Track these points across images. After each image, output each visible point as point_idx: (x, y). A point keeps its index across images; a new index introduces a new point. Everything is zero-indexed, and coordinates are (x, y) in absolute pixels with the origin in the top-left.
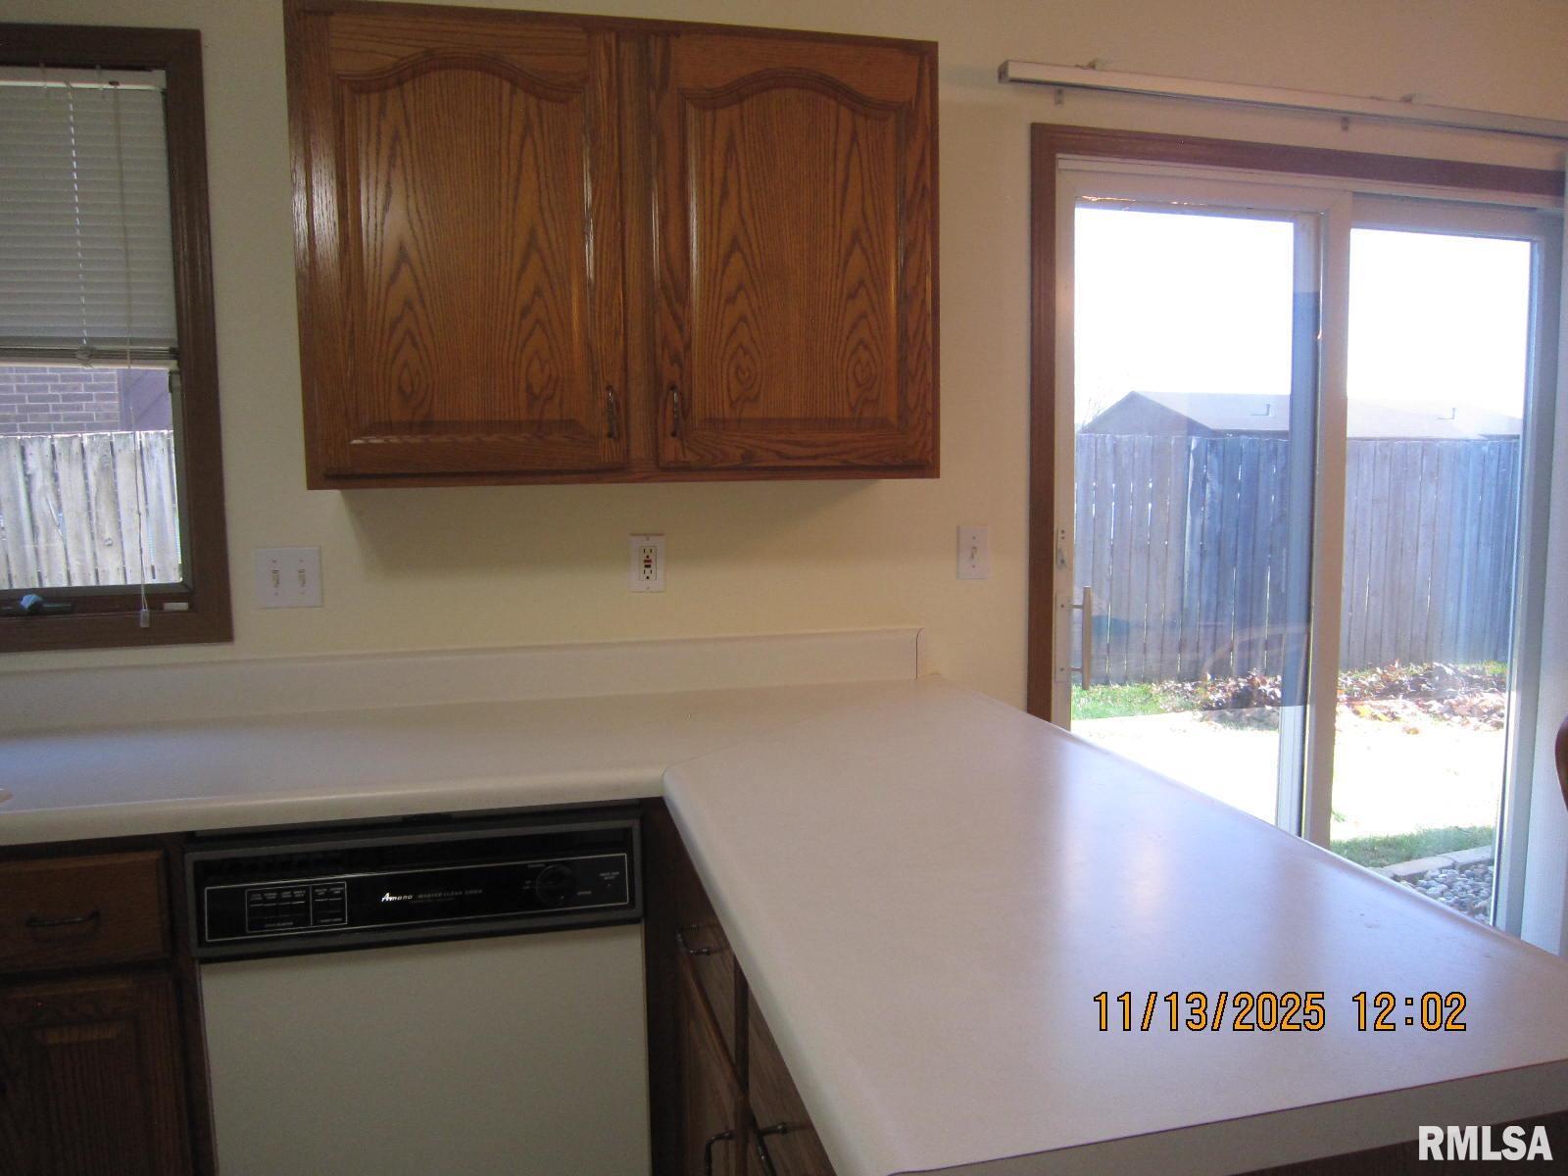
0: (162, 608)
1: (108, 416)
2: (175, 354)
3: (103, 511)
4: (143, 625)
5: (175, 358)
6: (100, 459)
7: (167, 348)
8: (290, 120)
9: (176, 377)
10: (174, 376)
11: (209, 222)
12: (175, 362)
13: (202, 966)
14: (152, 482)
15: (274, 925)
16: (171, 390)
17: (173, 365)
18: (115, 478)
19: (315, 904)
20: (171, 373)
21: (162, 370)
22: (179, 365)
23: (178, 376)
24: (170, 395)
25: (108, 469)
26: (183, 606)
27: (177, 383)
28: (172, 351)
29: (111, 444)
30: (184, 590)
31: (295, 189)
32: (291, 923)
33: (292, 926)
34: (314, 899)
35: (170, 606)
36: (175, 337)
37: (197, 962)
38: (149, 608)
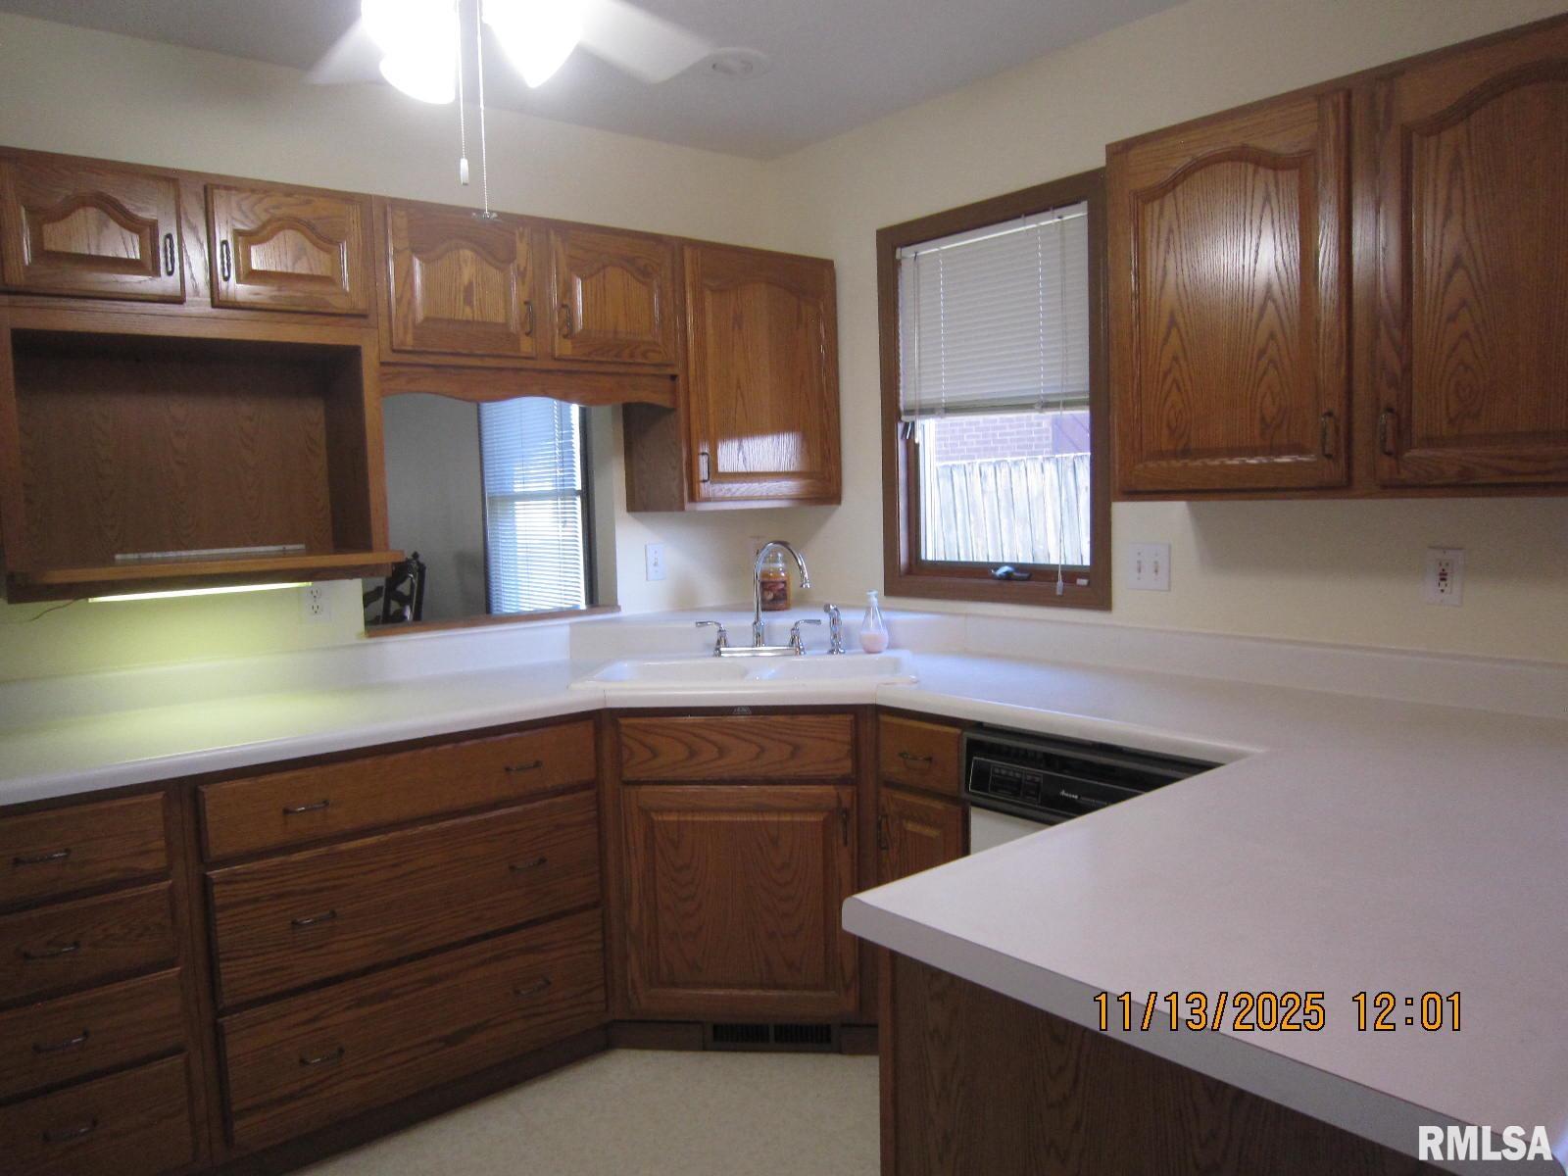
2: (1090, 401)
4: (1058, 593)
5: (1090, 404)
12: (1090, 407)
15: (1002, 791)
17: (1090, 409)
21: (1086, 412)
26: (1087, 582)
30: (1090, 571)
32: (1010, 793)
35: (1077, 581)
38: (1063, 581)
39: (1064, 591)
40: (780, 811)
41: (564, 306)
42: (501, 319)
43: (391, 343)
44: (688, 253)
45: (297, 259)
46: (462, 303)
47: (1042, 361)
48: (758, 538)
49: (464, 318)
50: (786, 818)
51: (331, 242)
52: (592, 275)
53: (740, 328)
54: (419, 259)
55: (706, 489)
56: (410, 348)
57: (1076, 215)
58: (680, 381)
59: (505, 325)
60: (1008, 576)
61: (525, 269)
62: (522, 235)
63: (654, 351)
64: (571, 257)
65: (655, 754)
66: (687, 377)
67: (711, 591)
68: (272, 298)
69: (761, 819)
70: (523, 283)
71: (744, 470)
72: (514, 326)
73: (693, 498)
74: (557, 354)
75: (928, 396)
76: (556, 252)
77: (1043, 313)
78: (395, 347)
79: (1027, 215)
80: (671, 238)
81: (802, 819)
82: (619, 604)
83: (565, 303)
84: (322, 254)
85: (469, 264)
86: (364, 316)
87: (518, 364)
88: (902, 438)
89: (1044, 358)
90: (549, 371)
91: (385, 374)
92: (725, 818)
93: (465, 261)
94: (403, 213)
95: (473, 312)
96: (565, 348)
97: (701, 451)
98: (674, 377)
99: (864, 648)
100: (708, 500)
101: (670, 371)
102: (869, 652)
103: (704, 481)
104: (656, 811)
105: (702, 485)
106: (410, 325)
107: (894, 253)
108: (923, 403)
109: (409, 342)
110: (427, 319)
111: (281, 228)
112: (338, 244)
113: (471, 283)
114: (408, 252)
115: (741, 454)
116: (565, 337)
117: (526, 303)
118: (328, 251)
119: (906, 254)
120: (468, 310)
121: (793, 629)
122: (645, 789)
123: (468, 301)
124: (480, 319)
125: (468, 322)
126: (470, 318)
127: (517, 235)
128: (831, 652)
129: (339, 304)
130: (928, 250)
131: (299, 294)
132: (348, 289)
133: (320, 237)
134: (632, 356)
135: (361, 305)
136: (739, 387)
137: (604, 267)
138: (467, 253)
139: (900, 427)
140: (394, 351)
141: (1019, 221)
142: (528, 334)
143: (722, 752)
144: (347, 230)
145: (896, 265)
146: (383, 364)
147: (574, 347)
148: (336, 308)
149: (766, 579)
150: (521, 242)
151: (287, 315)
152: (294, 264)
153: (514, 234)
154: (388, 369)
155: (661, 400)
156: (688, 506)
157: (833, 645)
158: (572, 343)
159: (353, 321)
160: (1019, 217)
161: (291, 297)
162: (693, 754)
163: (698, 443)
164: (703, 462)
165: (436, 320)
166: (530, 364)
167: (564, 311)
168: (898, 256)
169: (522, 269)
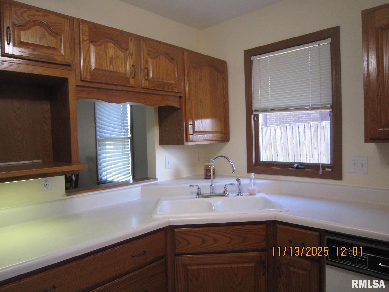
0: (325, 170)
1: (317, 118)
2: (331, 107)
3: (314, 140)
4: (320, 173)
5: (331, 108)
6: (315, 128)
7: (329, 106)
8: (363, 43)
9: (331, 113)
10: (331, 112)
11: (341, 73)
12: (331, 109)
13: (327, 265)
14: (326, 134)
15: (346, 261)
16: (330, 116)
17: (331, 110)
18: (317, 132)
19: (358, 259)
20: (330, 112)
21: (328, 111)
22: (332, 110)
23: (332, 112)
24: (330, 117)
25: (316, 131)
26: (330, 170)
27: (332, 114)
28: (331, 106)
29: (317, 125)
30: (331, 166)
31: (364, 61)
32: (351, 262)
33: (350, 263)
34: (358, 258)
35: (327, 169)
36: (331, 103)
37: (325, 264)
38: (322, 169)
39: (322, 172)
40: (237, 263)
41: (146, 68)
42: (123, 72)
43: (81, 77)
44: (185, 53)
45: (41, 38)
46: (109, 63)
47: (311, 94)
48: (199, 153)
49: (110, 70)
50: (240, 265)
51: (57, 34)
52: (155, 58)
53: (201, 81)
54: (93, 45)
55: (191, 137)
56: (89, 80)
57: (326, 43)
58: (183, 98)
59: (125, 74)
60: (297, 167)
61: (132, 52)
62: (131, 41)
63: (175, 87)
64: (148, 50)
65: (189, 243)
66: (185, 97)
67: (185, 172)
68: (29, 54)
69: (231, 266)
70: (132, 58)
71: (203, 131)
72: (128, 74)
73: (187, 140)
74: (143, 86)
75: (264, 105)
76: (143, 48)
77: (311, 77)
78: (82, 79)
79: (305, 44)
80: (180, 48)
81: (246, 266)
82: (157, 178)
83: (146, 67)
84: (53, 38)
85: (112, 48)
86: (69, 66)
87: (128, 89)
88: (253, 120)
89: (312, 92)
90: (139, 93)
91: (78, 90)
92: (217, 266)
93: (110, 47)
94: (86, 26)
95: (113, 68)
96: (146, 84)
97: (190, 124)
98: (180, 97)
99: (249, 193)
100: (192, 141)
101: (180, 95)
102: (251, 195)
103: (191, 134)
104: (188, 265)
105: (190, 135)
106: (89, 70)
107: (250, 58)
108: (262, 108)
109: (88, 77)
110: (95, 69)
111: (35, 25)
112: (59, 35)
113: (112, 56)
114: (88, 41)
115: (202, 125)
116: (146, 80)
117: (132, 66)
118: (55, 37)
119: (255, 59)
120: (111, 67)
121: (225, 187)
122: (184, 257)
123: (111, 63)
124: (116, 71)
125: (111, 71)
126: (112, 70)
127: (130, 39)
128: (238, 195)
129: (59, 59)
130: (263, 57)
131: (41, 54)
132: (63, 54)
133: (51, 31)
134: (168, 88)
135: (69, 61)
136: (201, 102)
137: (159, 55)
138: (111, 45)
139: (253, 116)
140: (82, 81)
141: (302, 46)
142: (133, 78)
143: (215, 241)
144: (63, 29)
145: (251, 62)
146: (77, 86)
147: (149, 84)
148: (58, 61)
149: (207, 168)
150: (131, 42)
151: (37, 63)
152: (40, 41)
153: (128, 39)
154: (78, 88)
155: (177, 105)
156: (186, 143)
157: (239, 192)
158: (148, 82)
159: (66, 67)
160: (302, 44)
161: (39, 54)
162: (204, 242)
163: (189, 120)
164: (191, 127)
165: (99, 70)
166: (134, 90)
167: (146, 70)
168: (252, 59)
169: (131, 53)
